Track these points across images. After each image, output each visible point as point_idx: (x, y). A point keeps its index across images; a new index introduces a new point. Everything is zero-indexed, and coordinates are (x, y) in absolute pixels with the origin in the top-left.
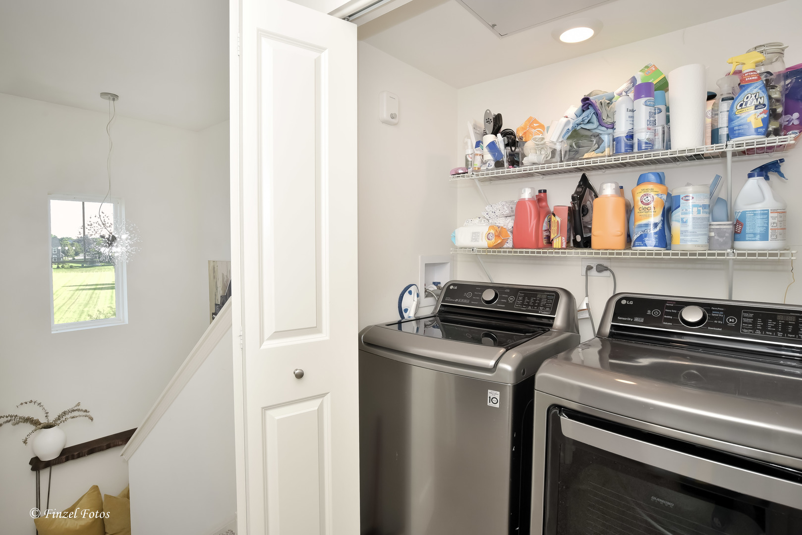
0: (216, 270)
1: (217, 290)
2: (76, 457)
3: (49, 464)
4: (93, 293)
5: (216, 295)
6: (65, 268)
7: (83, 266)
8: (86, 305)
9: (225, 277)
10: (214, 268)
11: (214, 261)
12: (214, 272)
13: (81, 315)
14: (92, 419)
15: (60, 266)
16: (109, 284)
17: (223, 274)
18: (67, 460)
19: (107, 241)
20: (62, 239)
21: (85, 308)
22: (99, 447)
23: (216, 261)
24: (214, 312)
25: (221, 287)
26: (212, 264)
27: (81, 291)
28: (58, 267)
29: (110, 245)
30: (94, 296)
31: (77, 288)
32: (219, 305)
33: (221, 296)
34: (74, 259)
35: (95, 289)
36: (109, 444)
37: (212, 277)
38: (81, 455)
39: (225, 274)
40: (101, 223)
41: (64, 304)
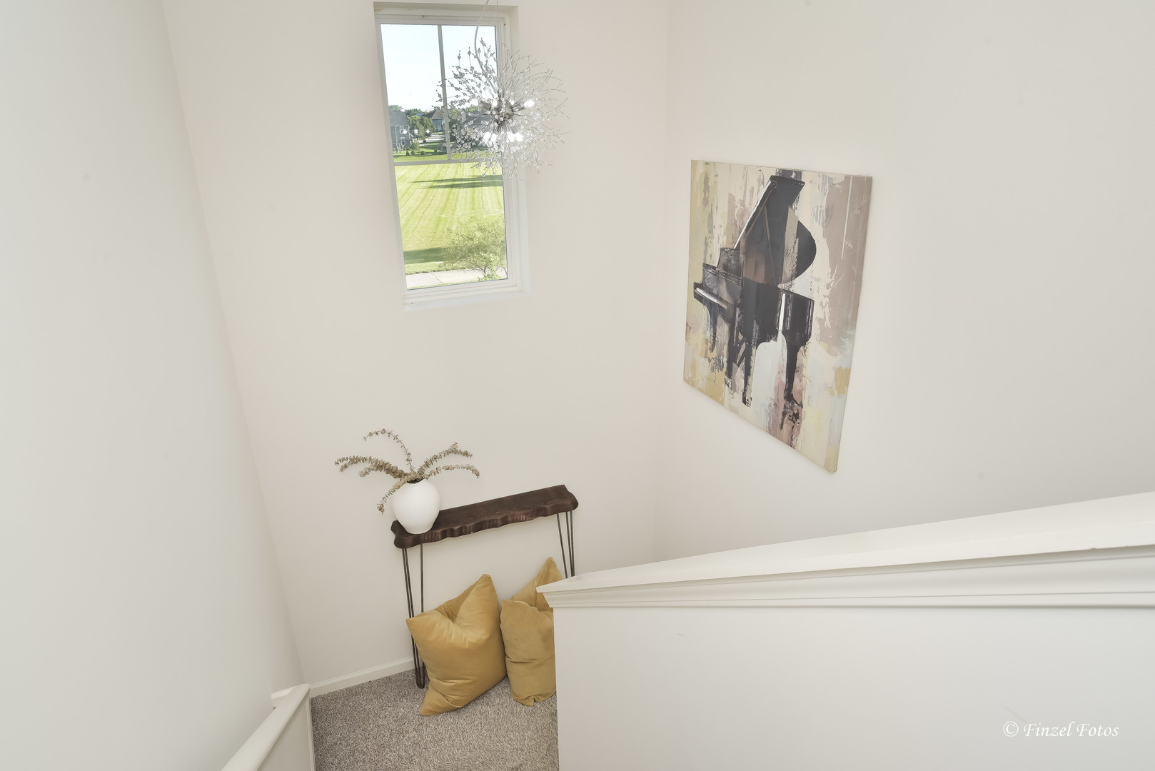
0: (711, 183)
1: (711, 232)
2: (456, 533)
3: (418, 540)
4: (450, 192)
5: (706, 244)
6: (415, 155)
7: (436, 151)
8: (443, 210)
9: (737, 203)
10: (706, 180)
11: (707, 163)
12: (706, 188)
13: (438, 225)
14: (478, 475)
15: (410, 152)
16: (468, 180)
17: (732, 198)
18: (444, 536)
19: (496, 117)
20: (409, 113)
21: (442, 213)
22: (490, 521)
23: (714, 164)
24: (699, 281)
25: (724, 228)
26: (701, 170)
27: (436, 189)
28: (408, 154)
29: (501, 125)
30: (451, 196)
31: (430, 184)
32: (714, 268)
33: (722, 250)
34: (425, 142)
35: (452, 186)
36: (506, 517)
37: (699, 202)
38: (464, 530)
39: (739, 196)
40: (479, 70)
41: (418, 207)
